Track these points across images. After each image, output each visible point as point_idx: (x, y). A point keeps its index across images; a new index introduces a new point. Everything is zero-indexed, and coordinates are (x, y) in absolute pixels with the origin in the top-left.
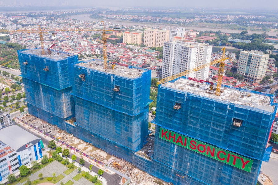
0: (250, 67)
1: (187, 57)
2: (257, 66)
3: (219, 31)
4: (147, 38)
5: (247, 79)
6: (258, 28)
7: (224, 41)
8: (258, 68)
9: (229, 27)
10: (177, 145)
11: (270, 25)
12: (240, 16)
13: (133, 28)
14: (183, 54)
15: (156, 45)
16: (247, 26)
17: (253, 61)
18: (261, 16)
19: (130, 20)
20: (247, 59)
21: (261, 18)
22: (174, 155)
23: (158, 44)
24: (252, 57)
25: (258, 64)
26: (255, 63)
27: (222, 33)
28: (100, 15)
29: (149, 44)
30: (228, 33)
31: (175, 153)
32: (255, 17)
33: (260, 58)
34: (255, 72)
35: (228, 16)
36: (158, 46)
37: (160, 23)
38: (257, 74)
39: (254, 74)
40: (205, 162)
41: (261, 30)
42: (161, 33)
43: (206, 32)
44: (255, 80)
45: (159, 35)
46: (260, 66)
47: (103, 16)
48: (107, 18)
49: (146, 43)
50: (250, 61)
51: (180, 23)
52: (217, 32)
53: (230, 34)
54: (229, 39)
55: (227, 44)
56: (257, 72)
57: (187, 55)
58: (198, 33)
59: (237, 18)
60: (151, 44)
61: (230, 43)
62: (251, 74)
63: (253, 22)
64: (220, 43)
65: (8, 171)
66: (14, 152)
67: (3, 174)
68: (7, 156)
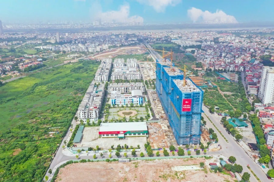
65: (128, 103)
66: (131, 97)
67: (126, 103)
68: (128, 97)
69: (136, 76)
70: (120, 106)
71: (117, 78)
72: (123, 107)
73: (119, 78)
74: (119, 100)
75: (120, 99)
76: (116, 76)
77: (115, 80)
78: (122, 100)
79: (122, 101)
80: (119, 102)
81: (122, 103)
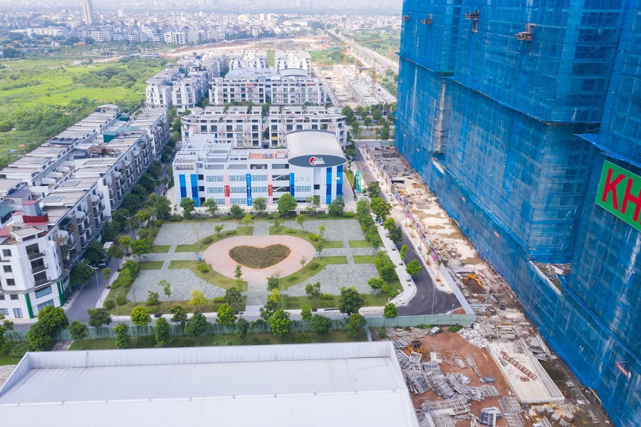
65: (265, 195)
66: (286, 162)
67: (255, 196)
68: (269, 162)
70: (224, 209)
72: (237, 214)
74: (220, 179)
75: (225, 173)
78: (233, 178)
79: (232, 185)
80: (219, 190)
81: (233, 195)
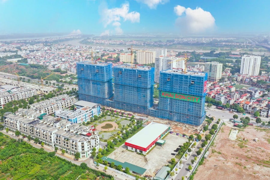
0: (211, 72)
1: (171, 66)
2: (215, 71)
3: (194, 51)
4: (138, 58)
5: (210, 80)
6: (226, 48)
7: (197, 58)
8: (216, 72)
9: (203, 48)
10: (169, 98)
11: (237, 45)
12: (214, 38)
13: (123, 51)
14: (168, 64)
15: (146, 62)
16: (217, 47)
17: (213, 68)
18: (232, 38)
19: (118, 45)
20: (209, 67)
21: (232, 39)
22: (169, 104)
23: (148, 61)
24: (212, 66)
25: (216, 70)
26: (214, 69)
27: (196, 53)
28: (89, 40)
29: (140, 62)
30: (201, 53)
31: (169, 102)
32: (226, 39)
33: (217, 66)
34: (214, 75)
35: (204, 39)
36: (148, 63)
37: (144, 46)
38: (216, 77)
39: (214, 76)
40: (182, 103)
41: (229, 49)
42: (150, 53)
43: (184, 52)
44: (215, 80)
45: (148, 55)
46: (217, 71)
47: (92, 42)
48: (97, 43)
49: (138, 61)
50: (211, 68)
51: (162, 46)
52: (192, 52)
53: (203, 53)
54: (202, 57)
55: (200, 60)
56: (216, 75)
57: (170, 65)
58: (177, 53)
59: (211, 40)
60: (142, 62)
61: (202, 60)
62: (212, 77)
63: (224, 43)
64: (194, 60)
65: (88, 118)
66: (91, 108)
68: (88, 110)
69: (32, 91)
71: (8, 100)
73: (10, 100)
74: (80, 117)
76: (6, 98)
77: (5, 103)
79: (83, 118)
80: (81, 120)
